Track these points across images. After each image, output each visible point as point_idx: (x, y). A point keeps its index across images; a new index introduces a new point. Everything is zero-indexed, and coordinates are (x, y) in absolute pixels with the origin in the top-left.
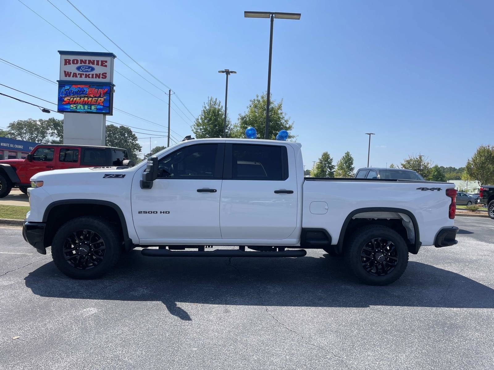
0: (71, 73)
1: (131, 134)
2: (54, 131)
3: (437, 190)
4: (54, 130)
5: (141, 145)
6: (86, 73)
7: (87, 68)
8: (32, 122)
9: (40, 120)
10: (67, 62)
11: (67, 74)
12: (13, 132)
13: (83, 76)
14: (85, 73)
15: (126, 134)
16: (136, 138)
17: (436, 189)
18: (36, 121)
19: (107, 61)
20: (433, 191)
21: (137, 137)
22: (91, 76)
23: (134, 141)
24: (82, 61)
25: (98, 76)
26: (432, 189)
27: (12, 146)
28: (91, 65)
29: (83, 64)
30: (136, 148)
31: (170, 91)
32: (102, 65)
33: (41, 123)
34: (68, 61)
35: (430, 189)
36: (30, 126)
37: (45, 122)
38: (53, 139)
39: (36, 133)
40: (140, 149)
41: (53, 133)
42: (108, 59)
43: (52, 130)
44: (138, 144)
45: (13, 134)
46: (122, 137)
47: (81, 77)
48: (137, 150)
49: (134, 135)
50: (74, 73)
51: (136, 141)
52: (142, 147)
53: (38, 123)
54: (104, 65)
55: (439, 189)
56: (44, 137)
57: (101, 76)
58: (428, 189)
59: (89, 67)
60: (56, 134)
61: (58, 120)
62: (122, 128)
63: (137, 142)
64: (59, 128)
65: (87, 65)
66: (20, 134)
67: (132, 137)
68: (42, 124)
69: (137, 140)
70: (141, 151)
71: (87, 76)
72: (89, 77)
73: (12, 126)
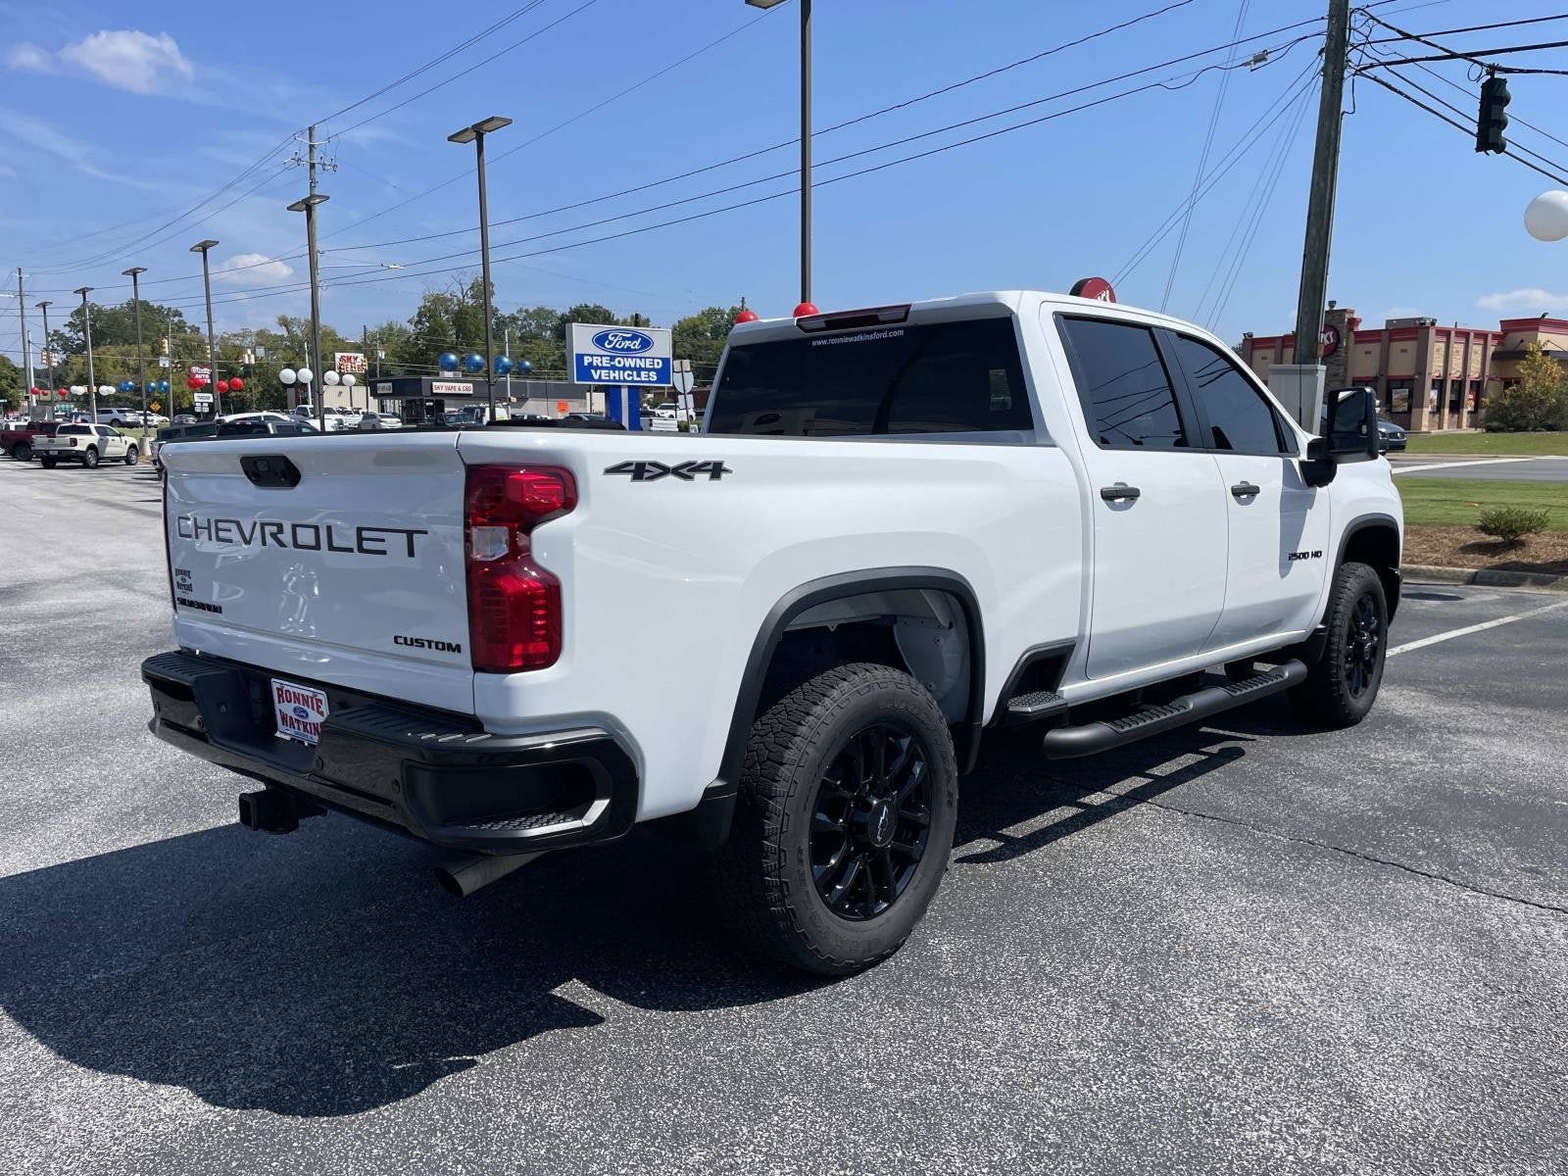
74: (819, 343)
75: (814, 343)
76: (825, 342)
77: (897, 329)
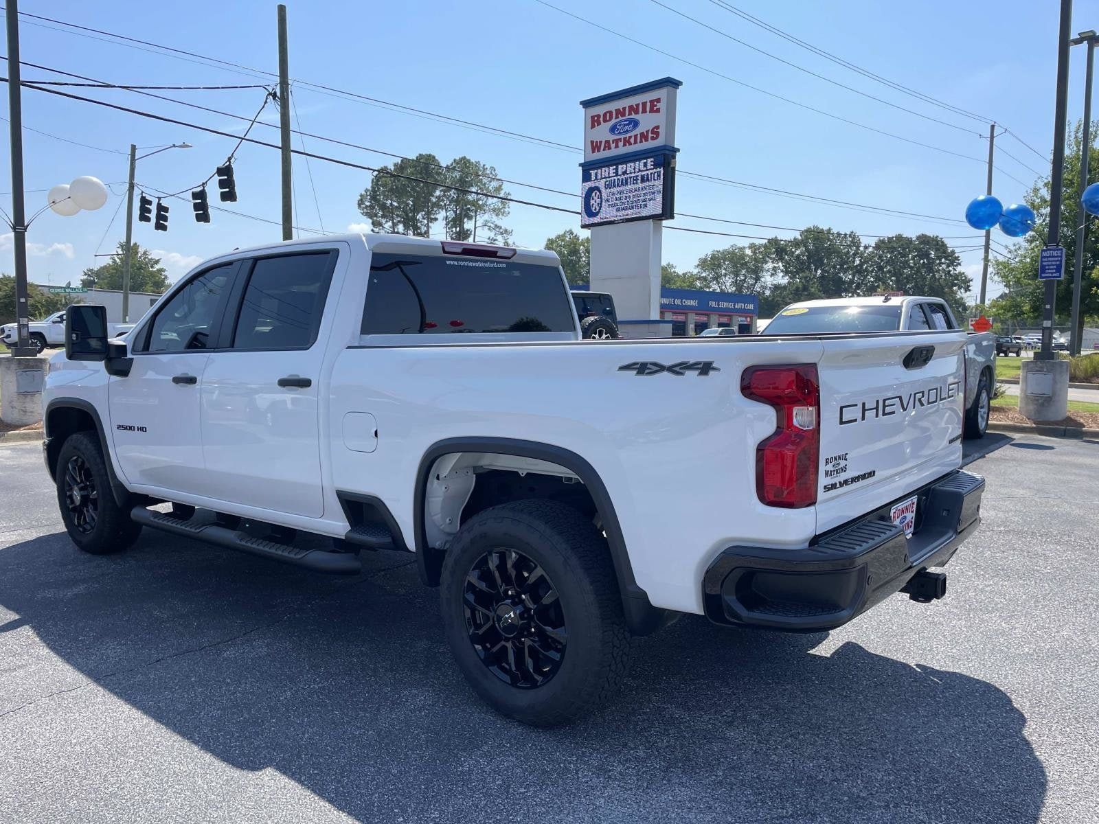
0: (601, 142)
1: (945, 252)
2: (777, 266)
3: (697, 372)
4: (778, 263)
5: (969, 277)
6: (624, 136)
7: (627, 125)
8: (737, 251)
9: (752, 246)
10: (595, 121)
11: (595, 146)
12: (704, 275)
13: (621, 144)
14: (622, 137)
15: (932, 252)
16: (957, 258)
17: (690, 367)
18: (744, 248)
19: (659, 99)
20: (682, 374)
21: (959, 257)
22: (632, 140)
23: (951, 268)
24: (618, 111)
25: (644, 137)
26: (678, 369)
27: (678, 302)
28: (633, 116)
29: (620, 118)
30: (955, 285)
31: (993, 127)
32: (652, 111)
33: (752, 252)
34: (596, 118)
35: (671, 369)
36: (734, 260)
37: (760, 248)
38: (775, 282)
39: (744, 271)
40: (969, 286)
41: (775, 269)
42: (661, 93)
43: (773, 262)
44: (963, 273)
45: (705, 279)
46: (922, 262)
47: (617, 146)
48: (960, 288)
49: (953, 252)
50: (606, 142)
51: (956, 266)
52: (972, 280)
53: (748, 252)
54: (655, 108)
55: (705, 368)
56: (757, 279)
57: (650, 135)
58: (661, 368)
59: (631, 121)
60: (782, 271)
61: (785, 241)
62: (924, 239)
63: (959, 269)
64: (786, 257)
65: (627, 117)
66: (717, 278)
67: (946, 259)
68: (754, 253)
69: (959, 264)
70: (970, 290)
71: (627, 142)
72: (630, 144)
73: (703, 264)
74: (452, 263)
75: (448, 262)
76: (456, 263)
77: (503, 263)
